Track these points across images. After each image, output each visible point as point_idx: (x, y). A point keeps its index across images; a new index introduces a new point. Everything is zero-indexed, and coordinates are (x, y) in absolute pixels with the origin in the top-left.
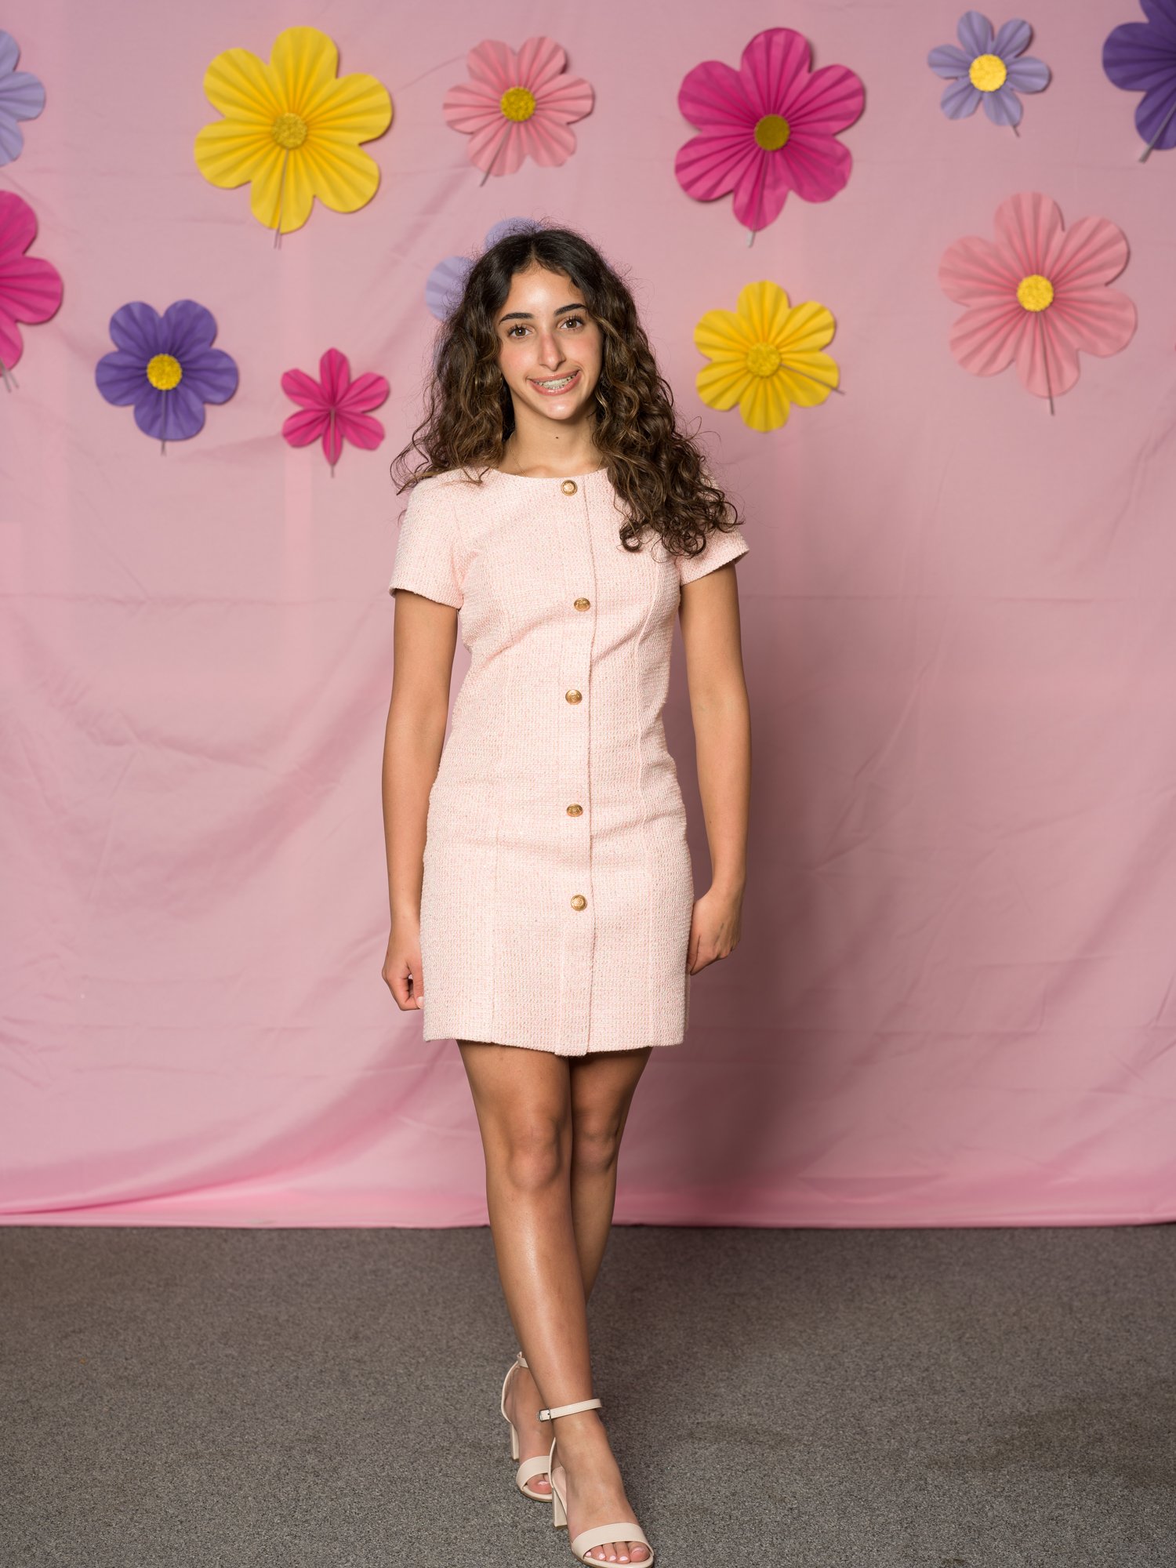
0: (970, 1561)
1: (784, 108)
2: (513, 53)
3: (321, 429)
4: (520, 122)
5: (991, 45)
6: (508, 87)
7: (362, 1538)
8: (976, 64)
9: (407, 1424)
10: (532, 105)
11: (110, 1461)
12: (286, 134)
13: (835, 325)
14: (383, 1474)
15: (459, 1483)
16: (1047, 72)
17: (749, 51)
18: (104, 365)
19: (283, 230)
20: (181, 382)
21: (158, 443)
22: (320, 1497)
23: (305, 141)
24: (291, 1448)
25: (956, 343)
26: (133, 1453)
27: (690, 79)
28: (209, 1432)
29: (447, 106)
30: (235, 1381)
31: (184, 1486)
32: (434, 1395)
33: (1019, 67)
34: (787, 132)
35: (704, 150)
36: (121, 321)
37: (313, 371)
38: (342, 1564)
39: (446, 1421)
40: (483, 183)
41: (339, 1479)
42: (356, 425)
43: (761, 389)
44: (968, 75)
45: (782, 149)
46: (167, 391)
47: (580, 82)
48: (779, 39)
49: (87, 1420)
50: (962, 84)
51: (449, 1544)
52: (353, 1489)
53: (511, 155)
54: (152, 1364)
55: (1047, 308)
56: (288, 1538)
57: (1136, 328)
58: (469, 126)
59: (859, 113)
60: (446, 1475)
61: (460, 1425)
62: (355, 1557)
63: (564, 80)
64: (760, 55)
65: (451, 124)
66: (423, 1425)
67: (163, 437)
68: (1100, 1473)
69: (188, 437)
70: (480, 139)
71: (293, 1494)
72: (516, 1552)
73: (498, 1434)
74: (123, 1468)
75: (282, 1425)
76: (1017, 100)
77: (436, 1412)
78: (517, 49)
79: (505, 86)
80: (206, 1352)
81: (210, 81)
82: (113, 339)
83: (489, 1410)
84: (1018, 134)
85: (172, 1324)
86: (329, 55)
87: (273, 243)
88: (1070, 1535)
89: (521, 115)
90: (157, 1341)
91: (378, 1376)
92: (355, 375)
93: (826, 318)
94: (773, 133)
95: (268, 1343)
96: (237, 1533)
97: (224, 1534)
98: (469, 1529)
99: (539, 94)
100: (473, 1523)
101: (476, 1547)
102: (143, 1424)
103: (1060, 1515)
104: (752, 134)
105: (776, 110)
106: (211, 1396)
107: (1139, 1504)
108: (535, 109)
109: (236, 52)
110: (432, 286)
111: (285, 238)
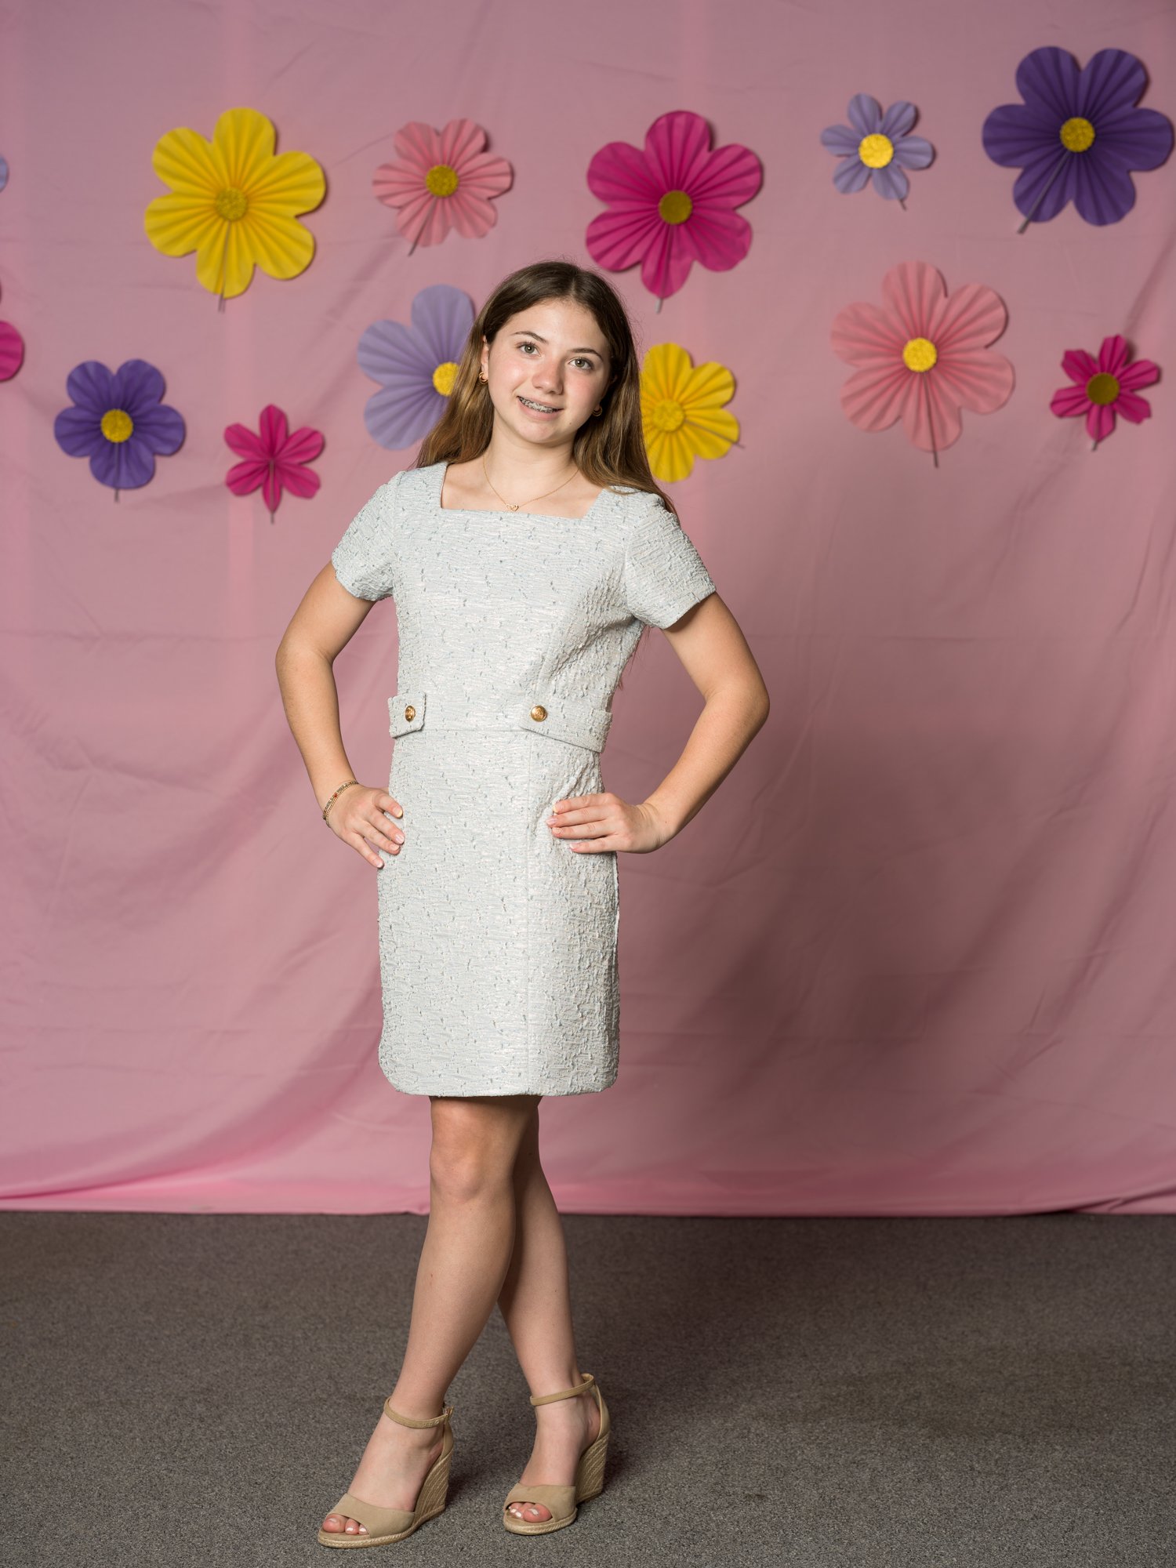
0: (769, 1497)
1: (687, 185)
2: (438, 133)
3: (261, 479)
4: (444, 198)
5: (879, 125)
6: (432, 165)
7: (231, 1472)
8: (865, 142)
9: (294, 1379)
10: (454, 183)
11: (19, 1408)
12: (228, 207)
13: (735, 384)
14: (262, 1420)
15: (328, 1428)
16: (929, 150)
17: (652, 133)
18: (62, 420)
19: (226, 295)
20: (133, 435)
21: (111, 492)
22: (200, 1439)
23: (246, 213)
24: (184, 1398)
25: (847, 400)
26: (41, 1401)
27: (598, 159)
28: (114, 1384)
29: (376, 183)
30: (147, 1343)
31: (81, 1429)
32: (324, 1356)
33: (906, 145)
34: (690, 207)
35: (612, 224)
36: (77, 378)
37: (253, 425)
38: (208, 1493)
40: (411, 253)
41: (221, 1424)
42: (293, 475)
43: (667, 444)
44: (857, 153)
45: (687, 223)
46: (120, 444)
47: (499, 160)
48: (680, 121)
49: (6, 1374)
50: (852, 161)
51: (306, 1478)
52: (232, 1433)
53: (436, 227)
54: (75, 1328)
55: (930, 369)
56: (164, 1472)
57: (1013, 387)
58: (398, 200)
59: (759, 187)
60: (318, 1422)
61: (341, 1381)
62: (220, 1487)
63: (485, 158)
64: (663, 137)
65: (382, 198)
66: (308, 1380)
67: (116, 486)
68: (910, 1425)
69: (139, 485)
70: (408, 213)
71: (177, 1436)
73: (374, 1388)
74: (30, 1414)
75: (181, 1379)
76: (904, 176)
77: (322, 1370)
78: (441, 128)
79: (430, 163)
80: (126, 1318)
81: (158, 158)
82: (70, 395)
83: (370, 1368)
84: (904, 207)
85: (101, 1295)
86: (268, 133)
87: (217, 307)
88: (866, 1476)
89: (445, 191)
90: (84, 1309)
91: (277, 1339)
92: (292, 429)
93: (726, 377)
94: (677, 208)
95: (185, 1311)
96: (119, 1468)
98: (327, 1465)
99: (461, 172)
102: (56, 1377)
103: (862, 1459)
104: (656, 209)
105: (679, 187)
106: (122, 1355)
107: (937, 1451)
108: (459, 185)
109: (183, 132)
110: (364, 348)
111: (228, 303)
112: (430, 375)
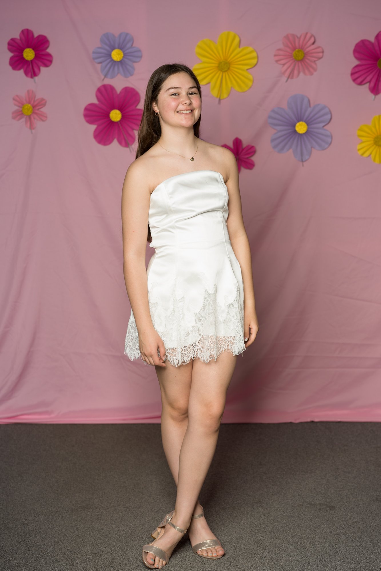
2: (297, 37)
4: (299, 61)
7: (285, 537)
10: (303, 55)
12: (223, 67)
14: (284, 515)
15: (309, 518)
17: (377, 37)
19: (221, 98)
22: (267, 523)
23: (229, 69)
27: (357, 45)
29: (275, 55)
35: (360, 68)
37: (231, 143)
39: (299, 495)
40: (287, 81)
41: (271, 516)
42: (245, 162)
43: (378, 150)
47: (319, 47)
52: (277, 520)
53: (296, 72)
56: (261, 537)
58: (283, 62)
60: (304, 515)
61: (303, 497)
63: (313, 46)
65: (277, 61)
70: (286, 67)
72: (334, 542)
75: (248, 497)
78: (299, 36)
79: (294, 49)
81: (197, 50)
86: (237, 40)
87: (217, 103)
89: (300, 58)
92: (244, 146)
97: (241, 536)
98: (317, 534)
99: (305, 52)
100: (317, 532)
101: (321, 540)
104: (376, 64)
108: (304, 57)
109: (206, 40)
110: (270, 117)
111: (222, 101)
112: (294, 126)
